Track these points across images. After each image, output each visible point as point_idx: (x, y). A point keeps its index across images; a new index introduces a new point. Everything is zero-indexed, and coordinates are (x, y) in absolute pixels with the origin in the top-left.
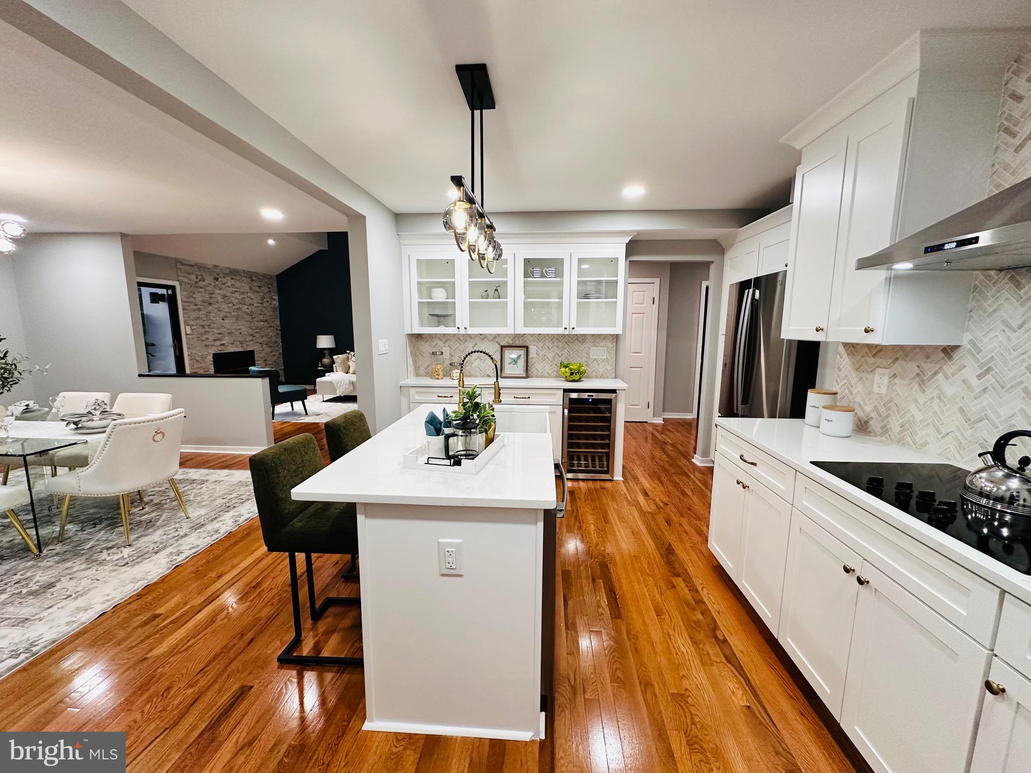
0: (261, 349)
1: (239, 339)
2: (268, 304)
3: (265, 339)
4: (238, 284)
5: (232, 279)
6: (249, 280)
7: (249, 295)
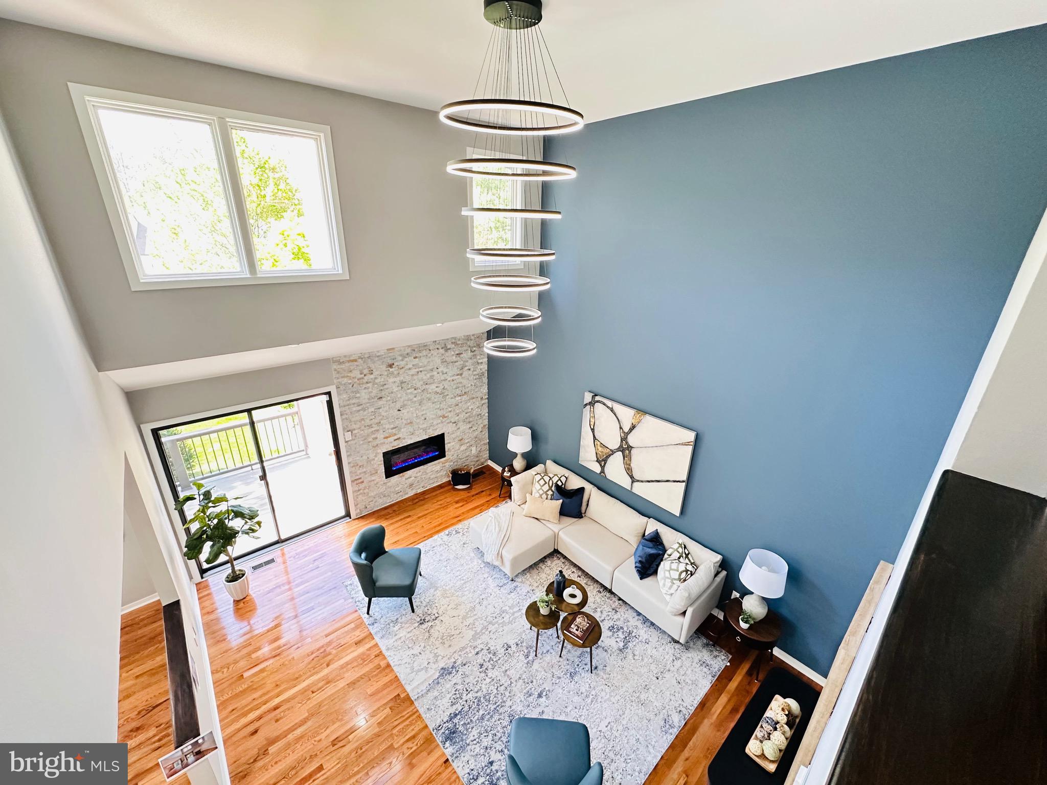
0: (456, 429)
1: (421, 427)
2: (470, 372)
3: (462, 416)
4: (424, 361)
5: (415, 358)
6: (442, 351)
7: (440, 370)
